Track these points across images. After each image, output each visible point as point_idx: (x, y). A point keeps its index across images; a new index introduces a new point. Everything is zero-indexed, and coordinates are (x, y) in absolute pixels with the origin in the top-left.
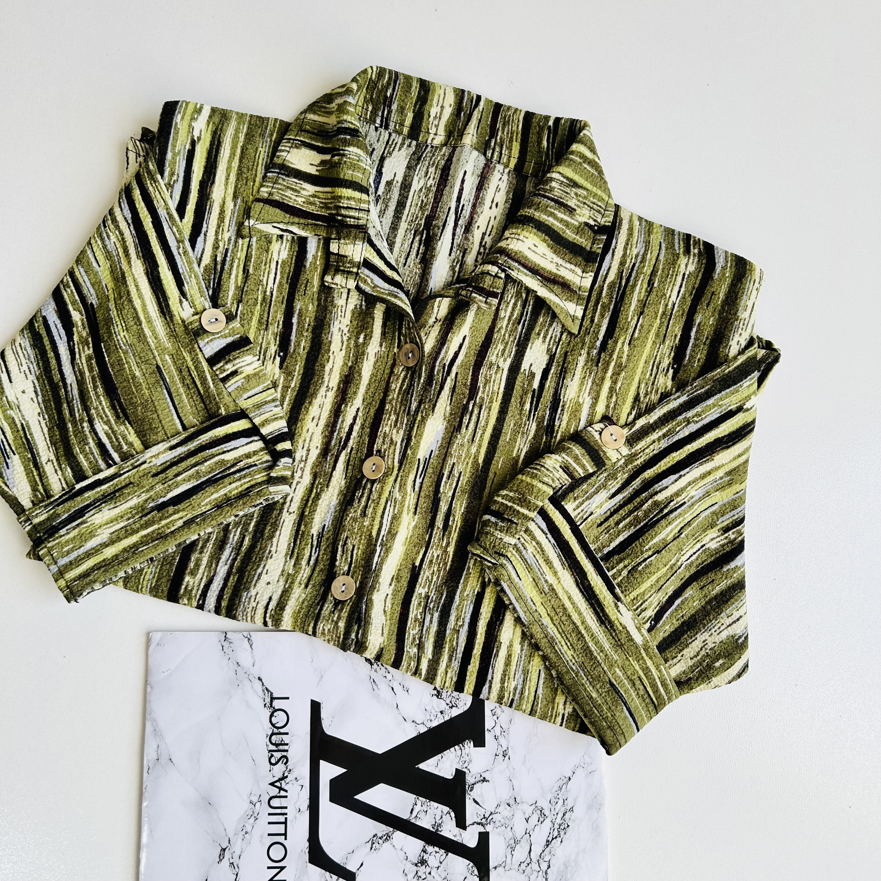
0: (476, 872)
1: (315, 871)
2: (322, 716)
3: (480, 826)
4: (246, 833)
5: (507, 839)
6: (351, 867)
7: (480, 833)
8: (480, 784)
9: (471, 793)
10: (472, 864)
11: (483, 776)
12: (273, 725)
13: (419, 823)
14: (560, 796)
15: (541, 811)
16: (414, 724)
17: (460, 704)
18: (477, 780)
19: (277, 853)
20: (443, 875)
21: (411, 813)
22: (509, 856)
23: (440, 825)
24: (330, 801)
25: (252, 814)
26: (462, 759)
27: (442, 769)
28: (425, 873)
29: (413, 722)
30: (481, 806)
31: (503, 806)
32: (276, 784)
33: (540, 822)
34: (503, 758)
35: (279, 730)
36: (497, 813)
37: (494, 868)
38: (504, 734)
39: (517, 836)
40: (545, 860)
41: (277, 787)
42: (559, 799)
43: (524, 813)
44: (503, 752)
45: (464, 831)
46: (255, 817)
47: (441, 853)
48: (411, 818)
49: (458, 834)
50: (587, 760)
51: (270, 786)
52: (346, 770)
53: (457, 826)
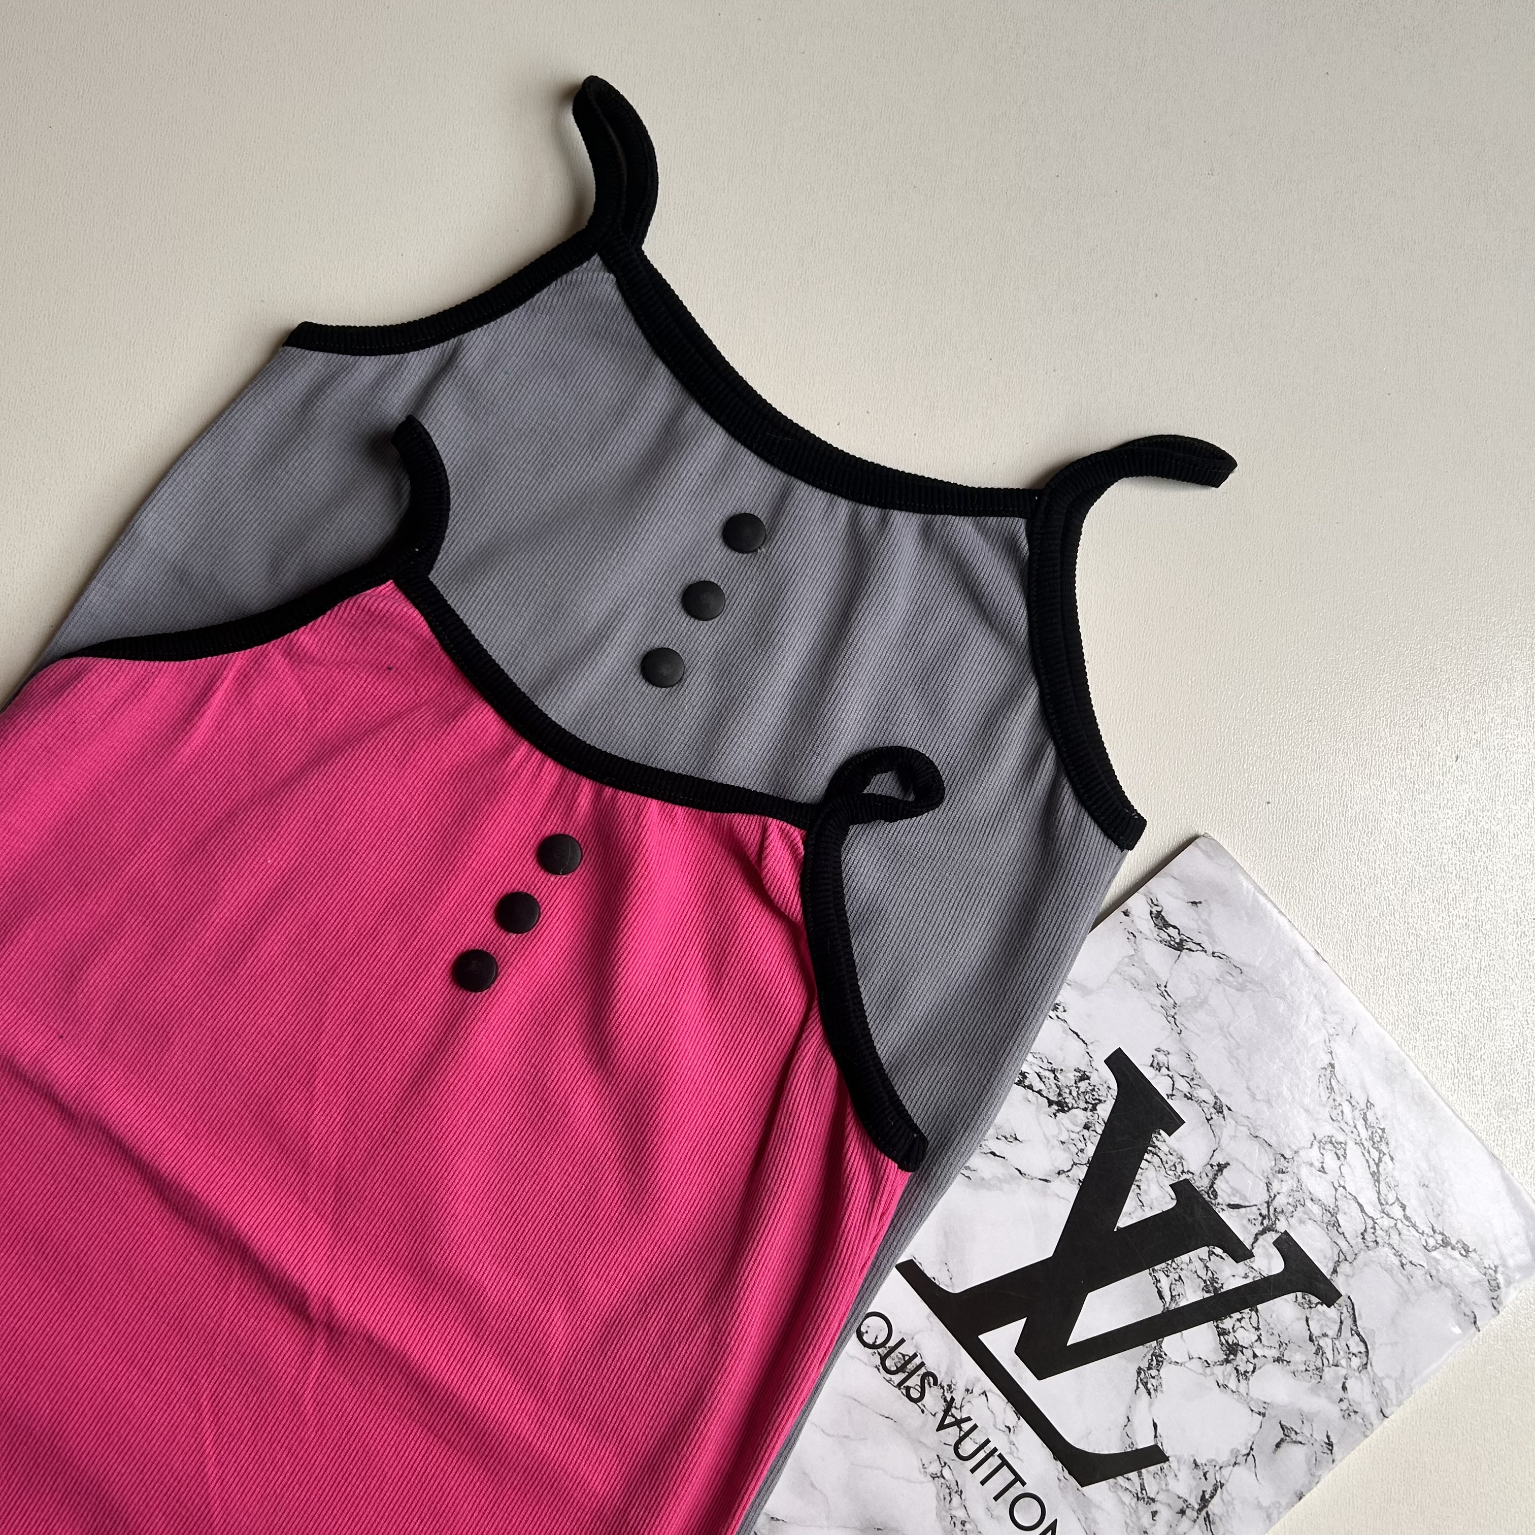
0: (1315, 1300)
1: (1099, 1491)
2: (929, 1273)
3: (1268, 1234)
4: (963, 1523)
5: (1319, 1219)
6: (1144, 1441)
7: (1276, 1243)
8: (1219, 1178)
9: (1217, 1201)
10: (1299, 1294)
11: (1215, 1163)
12: (873, 1346)
13: (1183, 1303)
14: (1338, 1099)
15: (1331, 1142)
16: (1063, 1176)
17: (1102, 1093)
18: (1211, 1175)
19: (1027, 1513)
20: (1274, 1342)
21: (1161, 1297)
22: (1340, 1240)
23: (1213, 1280)
24: (1039, 1379)
25: (948, 1491)
26: (1166, 1166)
27: (1152, 1203)
28: (1248, 1361)
29: (1059, 1173)
30: (1245, 1207)
31: (1276, 1181)
32: (946, 1423)
33: (1342, 1158)
34: (1221, 1115)
35: (887, 1346)
36: (1275, 1196)
37: (1333, 1273)
38: (1195, 1082)
39: (1326, 1203)
40: (1390, 1203)
41: (950, 1425)
42: (1340, 1105)
43: (1311, 1165)
44: (1214, 1107)
45: (1252, 1259)
46: (956, 1492)
47: (1246, 1316)
48: (1167, 1305)
49: (1248, 1271)
50: (1334, 1019)
51: (941, 1432)
52: (1025, 1319)
53: (1237, 1261)
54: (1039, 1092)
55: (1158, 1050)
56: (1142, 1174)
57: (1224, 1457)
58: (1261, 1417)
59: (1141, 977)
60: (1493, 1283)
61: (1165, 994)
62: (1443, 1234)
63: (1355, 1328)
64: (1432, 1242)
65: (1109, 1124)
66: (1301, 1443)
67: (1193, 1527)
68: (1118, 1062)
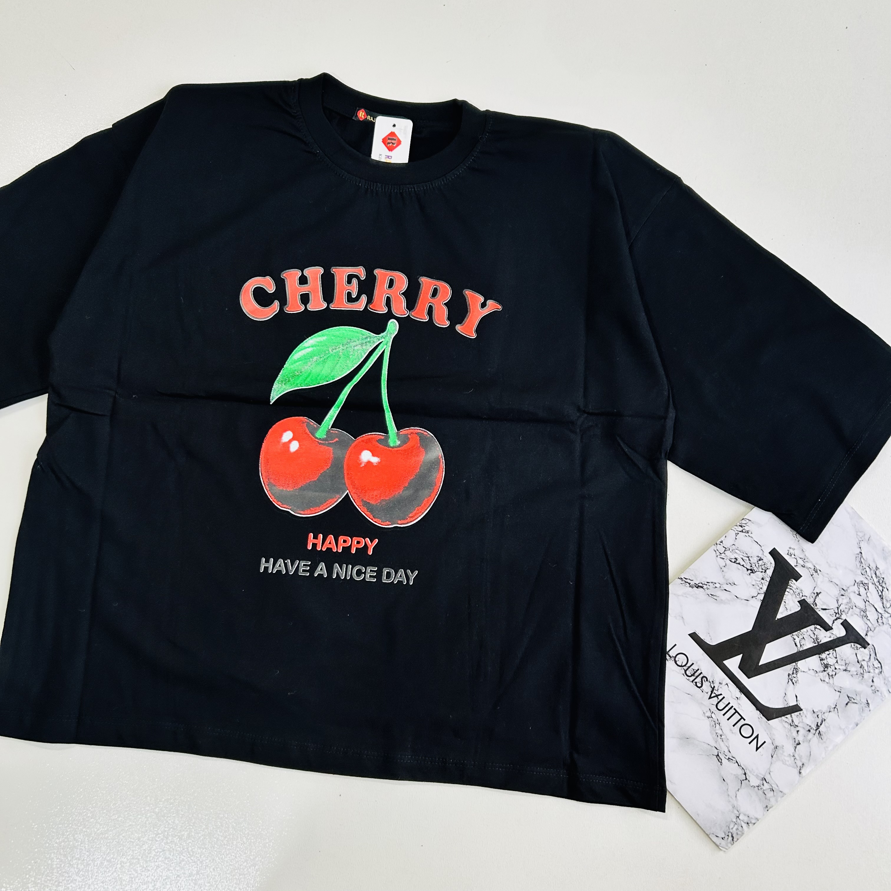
0: (859, 646)
1: (775, 722)
2: (702, 638)
3: (838, 620)
4: (721, 736)
5: (859, 614)
6: (792, 703)
7: (842, 624)
8: (817, 598)
9: (817, 607)
10: (852, 644)
11: (815, 592)
12: (681, 666)
13: (805, 648)
14: (864, 567)
15: (862, 583)
16: (754, 598)
17: (768, 565)
18: (814, 597)
19: (747, 731)
20: (843, 663)
21: (796, 646)
22: (868, 622)
23: (817, 639)
24: (749, 678)
25: (714, 723)
26: (796, 594)
27: (791, 609)
28: (833, 671)
29: (752, 597)
30: (829, 609)
31: (840, 599)
32: (712, 696)
33: (867, 590)
34: (817, 573)
35: (687, 666)
36: (840, 605)
37: (866, 635)
38: (806, 560)
39: (862, 608)
40: (888, 607)
41: (714, 697)
42: (865, 568)
43: (855, 592)
44: (814, 570)
45: (832, 630)
46: (718, 723)
47: (831, 653)
48: (799, 649)
49: (831, 635)
50: (861, 534)
51: (710, 700)
52: (742, 655)
53: (826, 631)
54: (743, 565)
55: (790, 548)
56: (786, 597)
57: (825, 709)
58: (839, 693)
63: (876, 657)
65: (772, 578)
66: (856, 703)
67: (814, 737)
68: (774, 553)
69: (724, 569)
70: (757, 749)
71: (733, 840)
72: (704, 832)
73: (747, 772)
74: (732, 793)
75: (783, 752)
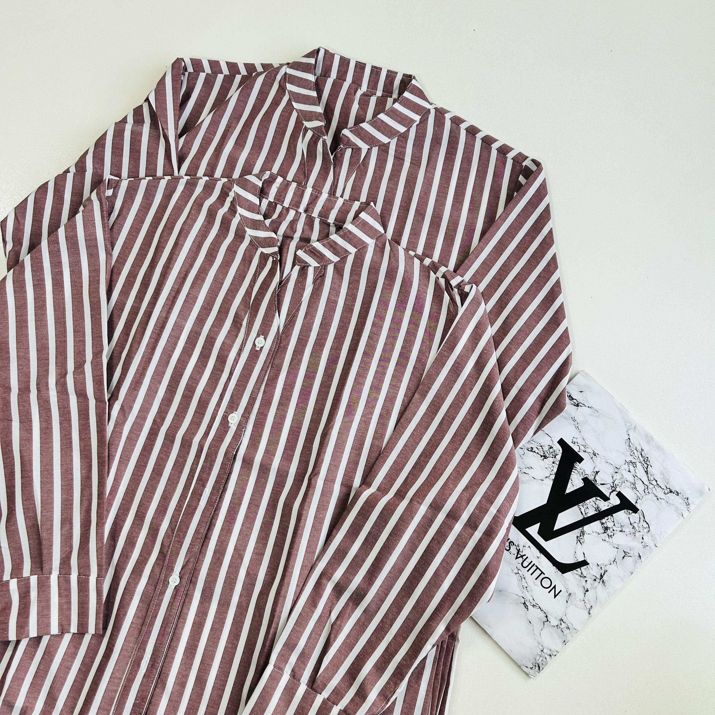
0: (631, 512)
1: (568, 575)
3: (614, 492)
4: (526, 587)
5: (630, 487)
6: (581, 559)
7: (617, 495)
8: (597, 476)
9: (597, 483)
10: (626, 510)
11: (595, 471)
13: (589, 515)
14: (632, 449)
15: (631, 462)
16: (547, 478)
17: (557, 452)
18: (594, 475)
19: (546, 583)
20: (619, 525)
21: (582, 514)
22: (637, 492)
23: (598, 507)
24: (546, 541)
25: (521, 578)
26: (580, 473)
27: (576, 485)
28: (611, 532)
30: (606, 484)
31: (615, 475)
33: (635, 467)
34: (596, 456)
36: (615, 480)
37: (636, 503)
38: (586, 447)
39: (632, 481)
40: (652, 480)
41: (519, 557)
42: (633, 451)
43: (626, 470)
44: (593, 454)
45: (610, 500)
46: (523, 578)
47: (610, 518)
48: (584, 516)
49: (609, 504)
50: (628, 424)
51: (517, 560)
52: (539, 523)
53: (605, 501)
54: (538, 453)
55: (574, 438)
56: (572, 476)
57: (606, 562)
58: (617, 549)
59: (566, 416)
60: (687, 503)
61: (574, 421)
62: (669, 489)
63: (644, 520)
64: (666, 492)
65: (560, 461)
66: (630, 556)
67: (599, 585)
68: (561, 442)
69: (523, 456)
70: (555, 596)
71: (539, 669)
72: (517, 664)
73: (548, 615)
74: (537, 632)
75: (576, 598)
